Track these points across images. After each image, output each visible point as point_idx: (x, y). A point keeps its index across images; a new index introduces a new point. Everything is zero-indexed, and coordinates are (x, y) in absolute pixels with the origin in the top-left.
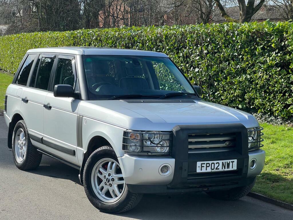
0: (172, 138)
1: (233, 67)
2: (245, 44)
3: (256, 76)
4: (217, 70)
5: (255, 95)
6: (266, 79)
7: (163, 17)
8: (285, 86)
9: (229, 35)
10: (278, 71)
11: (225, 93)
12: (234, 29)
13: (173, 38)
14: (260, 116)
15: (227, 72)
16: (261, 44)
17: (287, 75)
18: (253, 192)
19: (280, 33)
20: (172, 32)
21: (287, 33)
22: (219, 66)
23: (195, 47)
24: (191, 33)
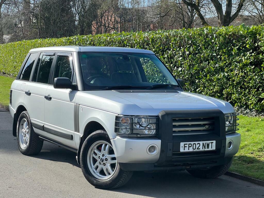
0: (158, 122)
1: (212, 66)
2: (223, 45)
3: (233, 74)
4: (198, 69)
5: (232, 91)
6: (241, 76)
7: (150, 27)
8: (259, 82)
9: (208, 38)
10: (252, 69)
11: (205, 89)
12: (213, 32)
13: (158, 41)
14: (237, 109)
15: (207, 70)
16: (237, 45)
17: (260, 72)
18: (230, 171)
19: (254, 35)
20: (157, 36)
21: (260, 35)
22: (200, 66)
23: (178, 49)
24: (175, 37)
